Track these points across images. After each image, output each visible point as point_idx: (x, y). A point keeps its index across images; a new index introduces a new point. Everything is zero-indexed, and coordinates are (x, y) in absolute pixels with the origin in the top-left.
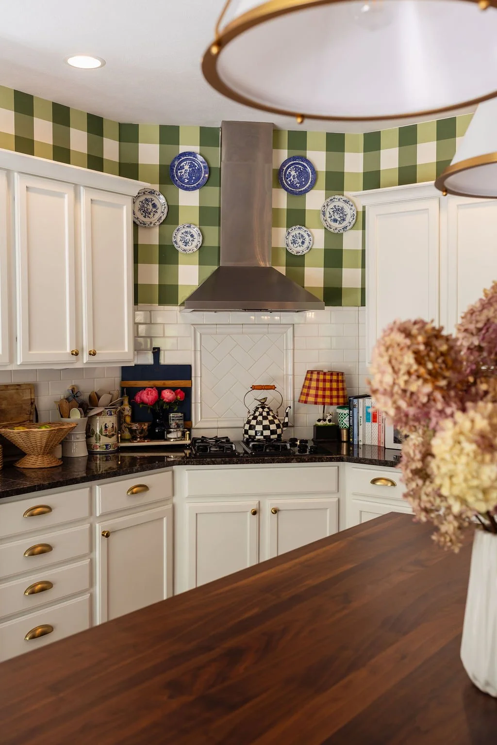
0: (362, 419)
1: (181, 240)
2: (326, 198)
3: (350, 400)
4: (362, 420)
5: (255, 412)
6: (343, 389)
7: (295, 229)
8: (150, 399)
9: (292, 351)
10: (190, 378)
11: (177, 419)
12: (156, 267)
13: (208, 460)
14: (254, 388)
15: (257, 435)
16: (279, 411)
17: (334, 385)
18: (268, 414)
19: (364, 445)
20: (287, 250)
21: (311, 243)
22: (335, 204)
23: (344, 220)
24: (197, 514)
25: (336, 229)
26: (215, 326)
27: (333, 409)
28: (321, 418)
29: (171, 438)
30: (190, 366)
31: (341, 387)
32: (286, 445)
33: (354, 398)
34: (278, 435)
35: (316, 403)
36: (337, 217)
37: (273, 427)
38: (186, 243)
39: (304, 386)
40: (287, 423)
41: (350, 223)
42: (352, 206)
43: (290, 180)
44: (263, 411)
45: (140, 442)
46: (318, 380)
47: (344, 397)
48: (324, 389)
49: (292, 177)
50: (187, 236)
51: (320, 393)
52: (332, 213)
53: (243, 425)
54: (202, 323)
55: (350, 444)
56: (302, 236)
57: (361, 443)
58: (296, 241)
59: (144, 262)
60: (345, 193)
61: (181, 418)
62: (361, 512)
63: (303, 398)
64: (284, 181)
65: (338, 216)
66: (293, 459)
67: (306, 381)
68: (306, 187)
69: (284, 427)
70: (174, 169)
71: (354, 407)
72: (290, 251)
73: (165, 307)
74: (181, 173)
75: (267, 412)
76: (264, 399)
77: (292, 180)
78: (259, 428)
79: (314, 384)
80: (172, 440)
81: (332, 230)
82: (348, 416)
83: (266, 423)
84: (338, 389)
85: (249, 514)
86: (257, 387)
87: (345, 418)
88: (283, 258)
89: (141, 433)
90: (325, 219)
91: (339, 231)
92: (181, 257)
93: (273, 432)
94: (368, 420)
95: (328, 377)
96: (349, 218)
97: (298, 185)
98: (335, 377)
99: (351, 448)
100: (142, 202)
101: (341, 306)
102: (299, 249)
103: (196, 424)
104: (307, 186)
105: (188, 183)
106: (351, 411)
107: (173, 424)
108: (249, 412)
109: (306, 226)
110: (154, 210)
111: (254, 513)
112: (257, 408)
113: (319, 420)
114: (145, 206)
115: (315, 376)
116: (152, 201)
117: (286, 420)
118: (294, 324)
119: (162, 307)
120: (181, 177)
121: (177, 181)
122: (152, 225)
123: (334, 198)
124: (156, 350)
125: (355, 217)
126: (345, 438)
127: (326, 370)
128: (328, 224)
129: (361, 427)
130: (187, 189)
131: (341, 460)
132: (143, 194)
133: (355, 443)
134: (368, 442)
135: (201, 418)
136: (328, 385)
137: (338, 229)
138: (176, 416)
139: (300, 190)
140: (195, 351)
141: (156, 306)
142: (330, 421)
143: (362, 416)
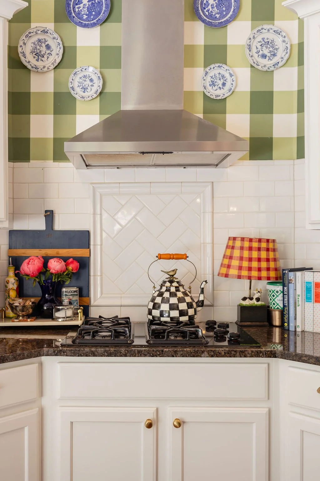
0: (300, 298)
1: (79, 86)
2: (253, 28)
3: (284, 274)
4: (300, 300)
5: (161, 288)
6: (275, 260)
7: (214, 68)
8: (31, 270)
9: (210, 214)
10: (88, 247)
11: (70, 294)
12: (50, 118)
13: (87, 349)
14: (160, 257)
15: (163, 317)
16: (191, 287)
17: (264, 255)
18: (177, 289)
19: (303, 332)
20: (204, 94)
21: (234, 85)
22: (262, 36)
23: (274, 55)
24: (72, 423)
25: (265, 66)
26: (118, 185)
27: (262, 285)
28: (247, 296)
29: (59, 318)
30: (88, 232)
31: (273, 257)
32: (197, 331)
33: (290, 271)
34: (190, 317)
35: (239, 277)
36: (266, 52)
37: (183, 306)
38: (85, 89)
39: (225, 256)
40: (203, 301)
41: (282, 58)
42: (285, 37)
43: (208, 11)
44: (171, 285)
45: (22, 321)
46: (242, 248)
47: (276, 269)
48: (250, 260)
49: (210, 7)
50: (85, 81)
51: (245, 264)
52: (259, 47)
53: (147, 304)
54: (103, 182)
55: (284, 329)
56: (223, 76)
57: (299, 330)
58: (216, 82)
59: (37, 113)
60: (276, 22)
61: (76, 293)
62: (303, 431)
63: (224, 270)
64: (201, 11)
65: (268, 50)
66: (203, 352)
67: (228, 250)
68: (227, 17)
69: (198, 306)
70: (70, 5)
71: (289, 283)
72: (208, 95)
73: (60, 163)
74: (79, 8)
75: (176, 287)
76: (173, 271)
77: (211, 10)
78: (165, 307)
79: (237, 253)
80: (60, 320)
81: (259, 68)
82: (282, 294)
83: (174, 300)
84: (268, 260)
85: (143, 426)
86: (165, 256)
87: (277, 296)
88: (200, 104)
89: (23, 311)
90: (251, 54)
91: (269, 68)
92: (79, 106)
93: (182, 313)
94: (308, 299)
95: (255, 245)
96: (280, 53)
97: (218, 16)
98: (264, 245)
99: (286, 336)
100: (34, 43)
101: (272, 159)
102: (219, 92)
103: (95, 301)
104: (229, 15)
105: (87, 20)
106: (285, 288)
107: (66, 301)
108: (154, 287)
109: (227, 64)
110: (48, 52)
111: (150, 426)
112: (165, 282)
113: (244, 299)
114: (38, 47)
115: (238, 244)
116: (46, 41)
117: (201, 298)
118: (213, 182)
119: (56, 164)
120: (79, 14)
121: (74, 17)
122: (46, 69)
123: (262, 29)
124: (49, 213)
125: (288, 51)
126: (277, 322)
127: (252, 237)
128: (255, 61)
129: (299, 309)
130: (85, 26)
131: (272, 354)
132: (34, 33)
133: (291, 329)
134: (308, 328)
135: (102, 294)
136: (255, 254)
137: (268, 66)
138: (69, 290)
139: (220, 21)
140: (94, 214)
141: (50, 163)
142: (258, 300)
143: (300, 294)
